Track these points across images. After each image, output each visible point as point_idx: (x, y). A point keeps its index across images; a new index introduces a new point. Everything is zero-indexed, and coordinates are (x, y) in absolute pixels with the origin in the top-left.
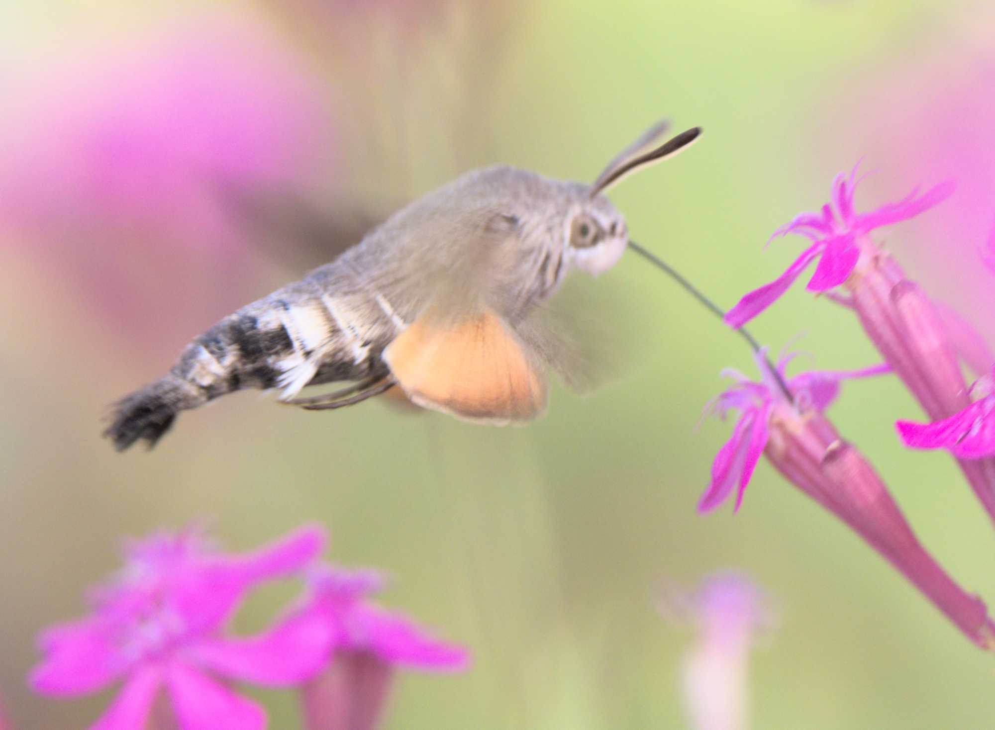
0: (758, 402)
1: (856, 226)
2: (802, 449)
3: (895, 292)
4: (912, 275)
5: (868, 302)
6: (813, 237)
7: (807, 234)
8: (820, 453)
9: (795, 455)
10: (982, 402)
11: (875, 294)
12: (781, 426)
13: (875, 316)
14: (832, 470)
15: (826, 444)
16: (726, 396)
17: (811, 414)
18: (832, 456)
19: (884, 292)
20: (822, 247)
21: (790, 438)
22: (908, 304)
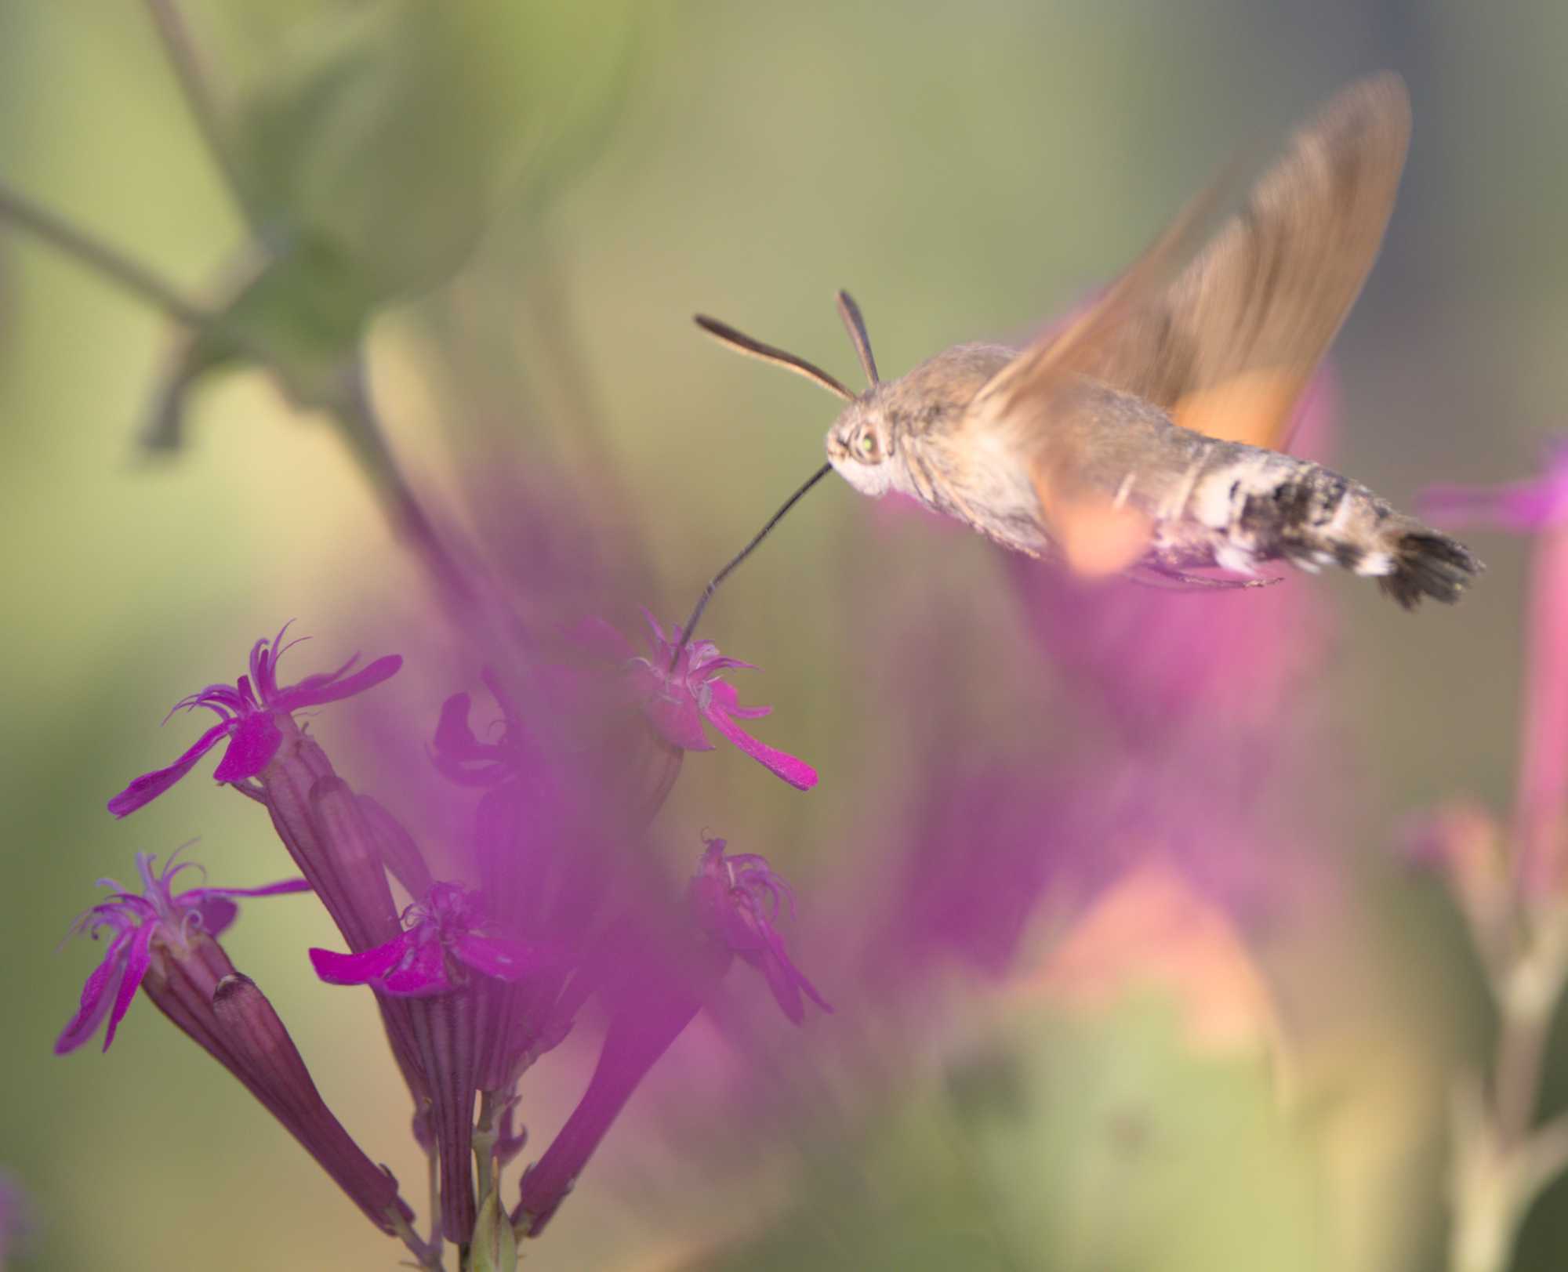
0: (137, 921)
1: (276, 703)
2: (187, 979)
3: (316, 790)
4: (340, 771)
5: (285, 796)
6: (221, 712)
7: (215, 708)
8: (209, 986)
9: (180, 987)
10: (415, 932)
11: (294, 788)
12: (163, 950)
13: (291, 813)
14: (224, 1009)
15: (217, 977)
16: (99, 909)
17: (203, 939)
18: (226, 992)
19: (304, 784)
20: (233, 727)
21: (174, 964)
22: (330, 806)
